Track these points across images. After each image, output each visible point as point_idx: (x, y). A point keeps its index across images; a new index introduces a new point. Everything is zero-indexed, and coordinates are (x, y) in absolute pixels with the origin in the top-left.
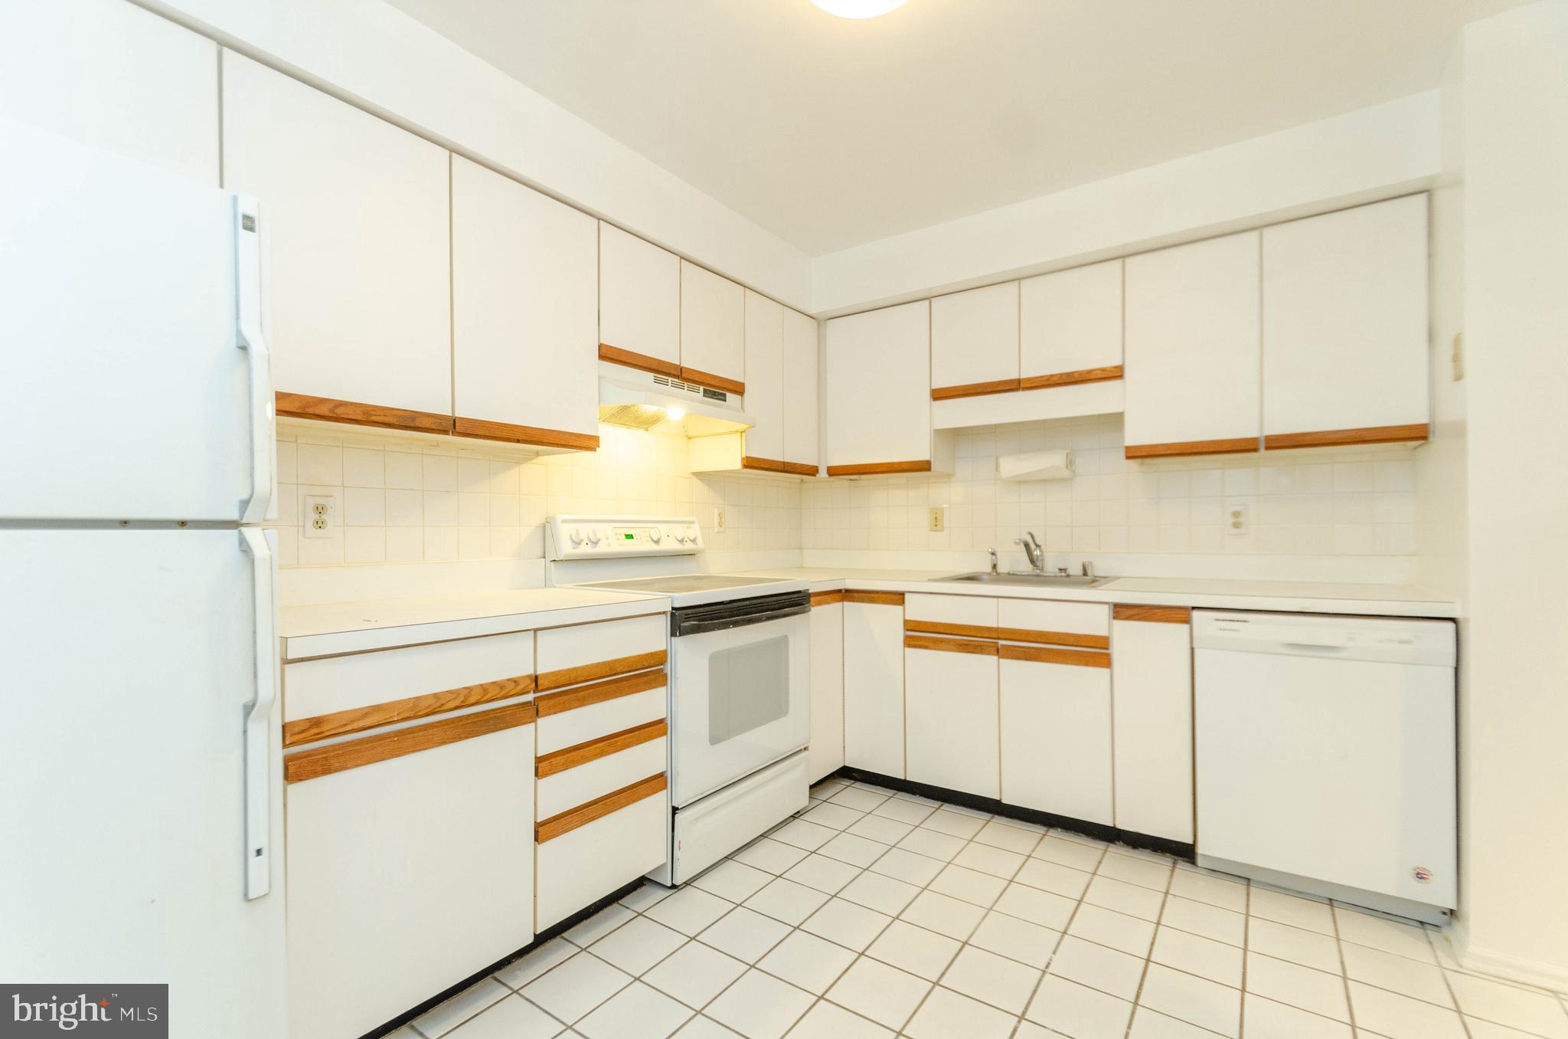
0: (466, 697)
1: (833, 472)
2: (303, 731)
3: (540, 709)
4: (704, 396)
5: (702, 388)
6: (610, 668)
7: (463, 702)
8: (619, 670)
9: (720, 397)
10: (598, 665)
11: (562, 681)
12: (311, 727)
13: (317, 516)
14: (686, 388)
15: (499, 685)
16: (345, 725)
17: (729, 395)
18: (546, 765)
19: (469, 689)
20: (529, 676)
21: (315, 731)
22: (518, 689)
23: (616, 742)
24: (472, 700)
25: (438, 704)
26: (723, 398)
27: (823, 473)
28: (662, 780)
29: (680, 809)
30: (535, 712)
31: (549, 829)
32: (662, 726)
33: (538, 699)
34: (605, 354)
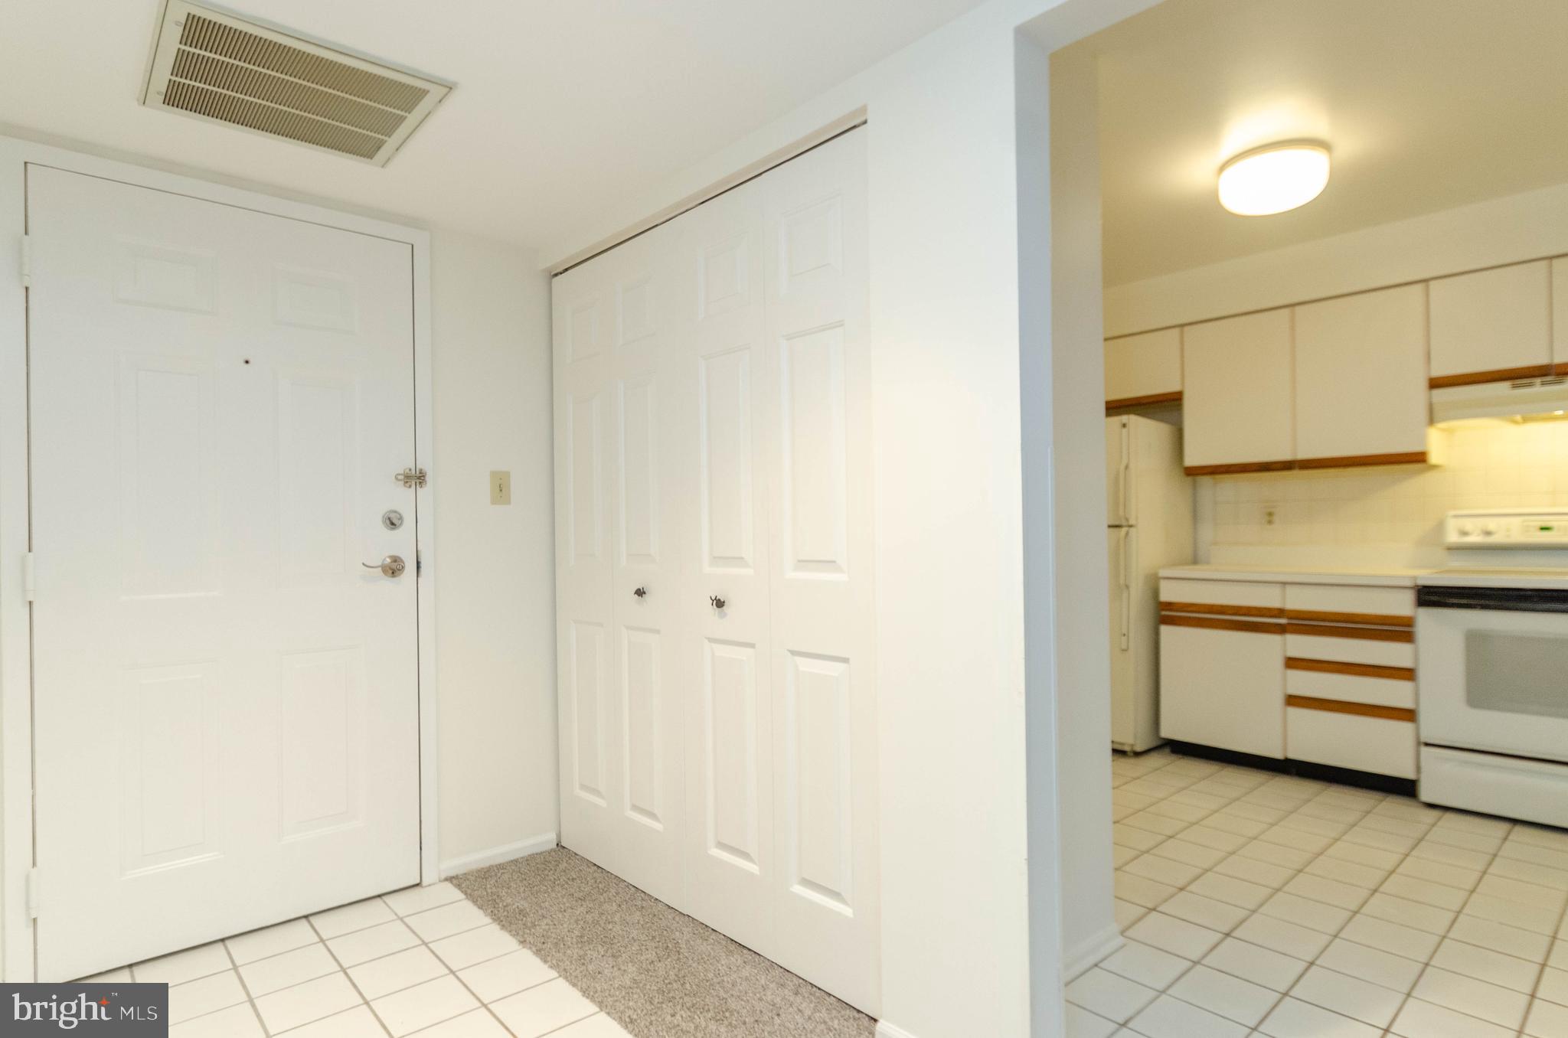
0: (1238, 611)
2: (1165, 606)
3: (1286, 629)
6: (1348, 618)
7: (1236, 612)
8: (1356, 620)
10: (1335, 613)
11: (1303, 617)
12: (1168, 605)
13: (1269, 518)
14: (1566, 381)
15: (1259, 609)
16: (1181, 608)
18: (1292, 663)
19: (1240, 607)
20: (1278, 609)
21: (1169, 607)
22: (1270, 614)
23: (1353, 669)
24: (1240, 613)
25: (1223, 610)
28: (1408, 715)
29: (1427, 744)
30: (1281, 630)
31: (1293, 701)
32: (1407, 674)
33: (1288, 624)
34: (1435, 384)
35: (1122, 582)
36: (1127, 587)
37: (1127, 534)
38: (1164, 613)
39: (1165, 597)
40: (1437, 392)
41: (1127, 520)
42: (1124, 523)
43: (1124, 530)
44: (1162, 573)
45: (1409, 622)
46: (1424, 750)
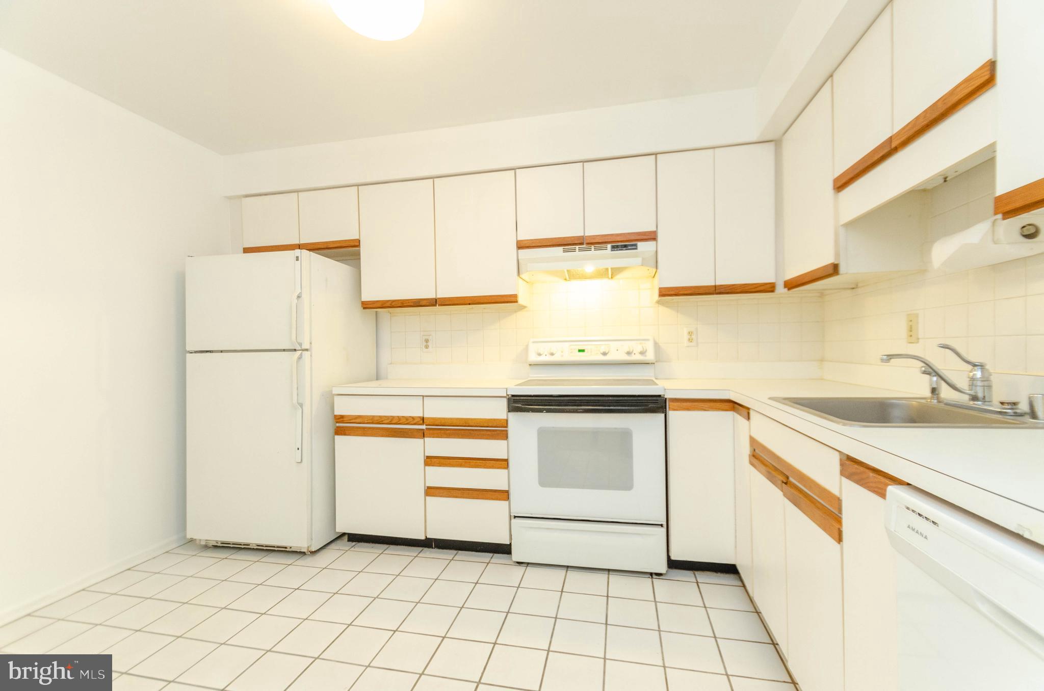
0: (392, 420)
1: (791, 285)
2: (339, 419)
3: (425, 434)
4: (612, 250)
5: (609, 246)
6: (466, 422)
7: (390, 421)
8: (471, 424)
9: (629, 247)
10: (457, 419)
11: (437, 423)
12: (341, 418)
13: (426, 344)
14: (593, 249)
15: (407, 418)
16: (350, 420)
17: (639, 244)
18: (431, 461)
19: (393, 417)
20: (420, 417)
21: (342, 420)
22: (415, 422)
23: (470, 462)
24: (394, 422)
25: (381, 420)
26: (635, 247)
27: (780, 289)
28: (503, 495)
29: (515, 517)
30: (423, 434)
31: (431, 491)
32: (503, 463)
33: (426, 428)
34: (521, 245)
35: (295, 401)
36: (301, 405)
37: (300, 358)
38: (338, 425)
39: (338, 412)
40: (522, 252)
41: (300, 344)
42: (298, 347)
43: (298, 353)
44: (336, 391)
45: (505, 423)
46: (513, 521)
